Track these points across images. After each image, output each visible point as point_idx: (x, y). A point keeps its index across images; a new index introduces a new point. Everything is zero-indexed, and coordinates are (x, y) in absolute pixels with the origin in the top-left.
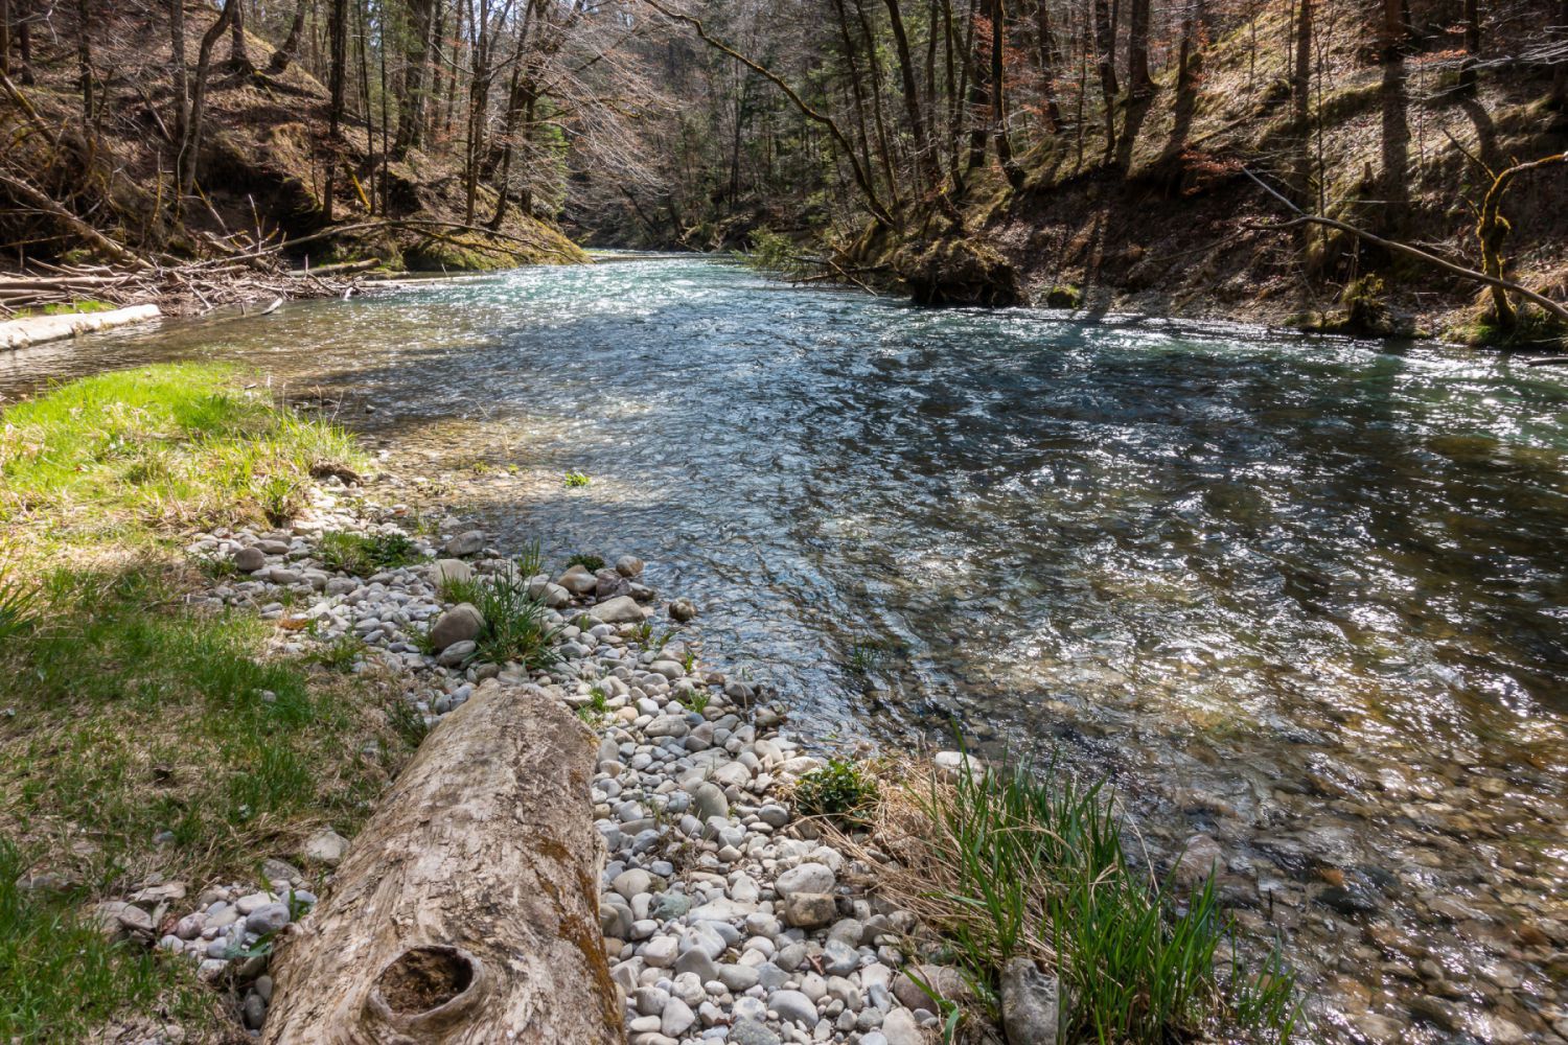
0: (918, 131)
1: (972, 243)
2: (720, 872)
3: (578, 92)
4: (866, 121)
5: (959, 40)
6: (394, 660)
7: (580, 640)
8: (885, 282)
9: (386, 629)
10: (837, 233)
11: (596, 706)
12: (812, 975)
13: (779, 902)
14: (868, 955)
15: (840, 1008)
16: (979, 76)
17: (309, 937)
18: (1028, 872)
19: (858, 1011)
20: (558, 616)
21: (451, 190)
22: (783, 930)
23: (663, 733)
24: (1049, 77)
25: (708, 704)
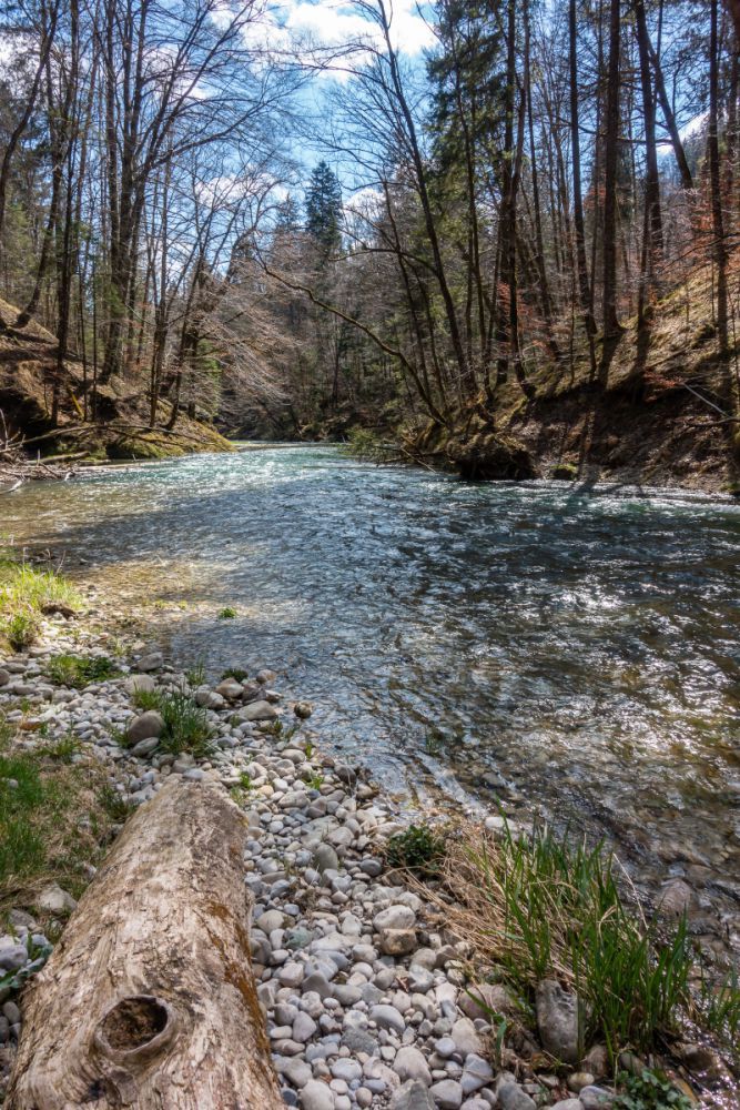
0: (461, 360)
1: (500, 436)
2: (333, 912)
3: (226, 335)
4: (425, 353)
5: (487, 300)
6: (101, 752)
7: (232, 735)
8: (441, 462)
9: (95, 729)
10: (406, 428)
11: (244, 785)
12: (400, 992)
13: (376, 936)
14: (440, 976)
15: (421, 1018)
16: (502, 323)
17: (49, 984)
18: (554, 911)
19: (434, 1021)
20: (216, 717)
21: (140, 404)
22: (379, 957)
23: (291, 806)
24: (549, 323)
25: (323, 782)
